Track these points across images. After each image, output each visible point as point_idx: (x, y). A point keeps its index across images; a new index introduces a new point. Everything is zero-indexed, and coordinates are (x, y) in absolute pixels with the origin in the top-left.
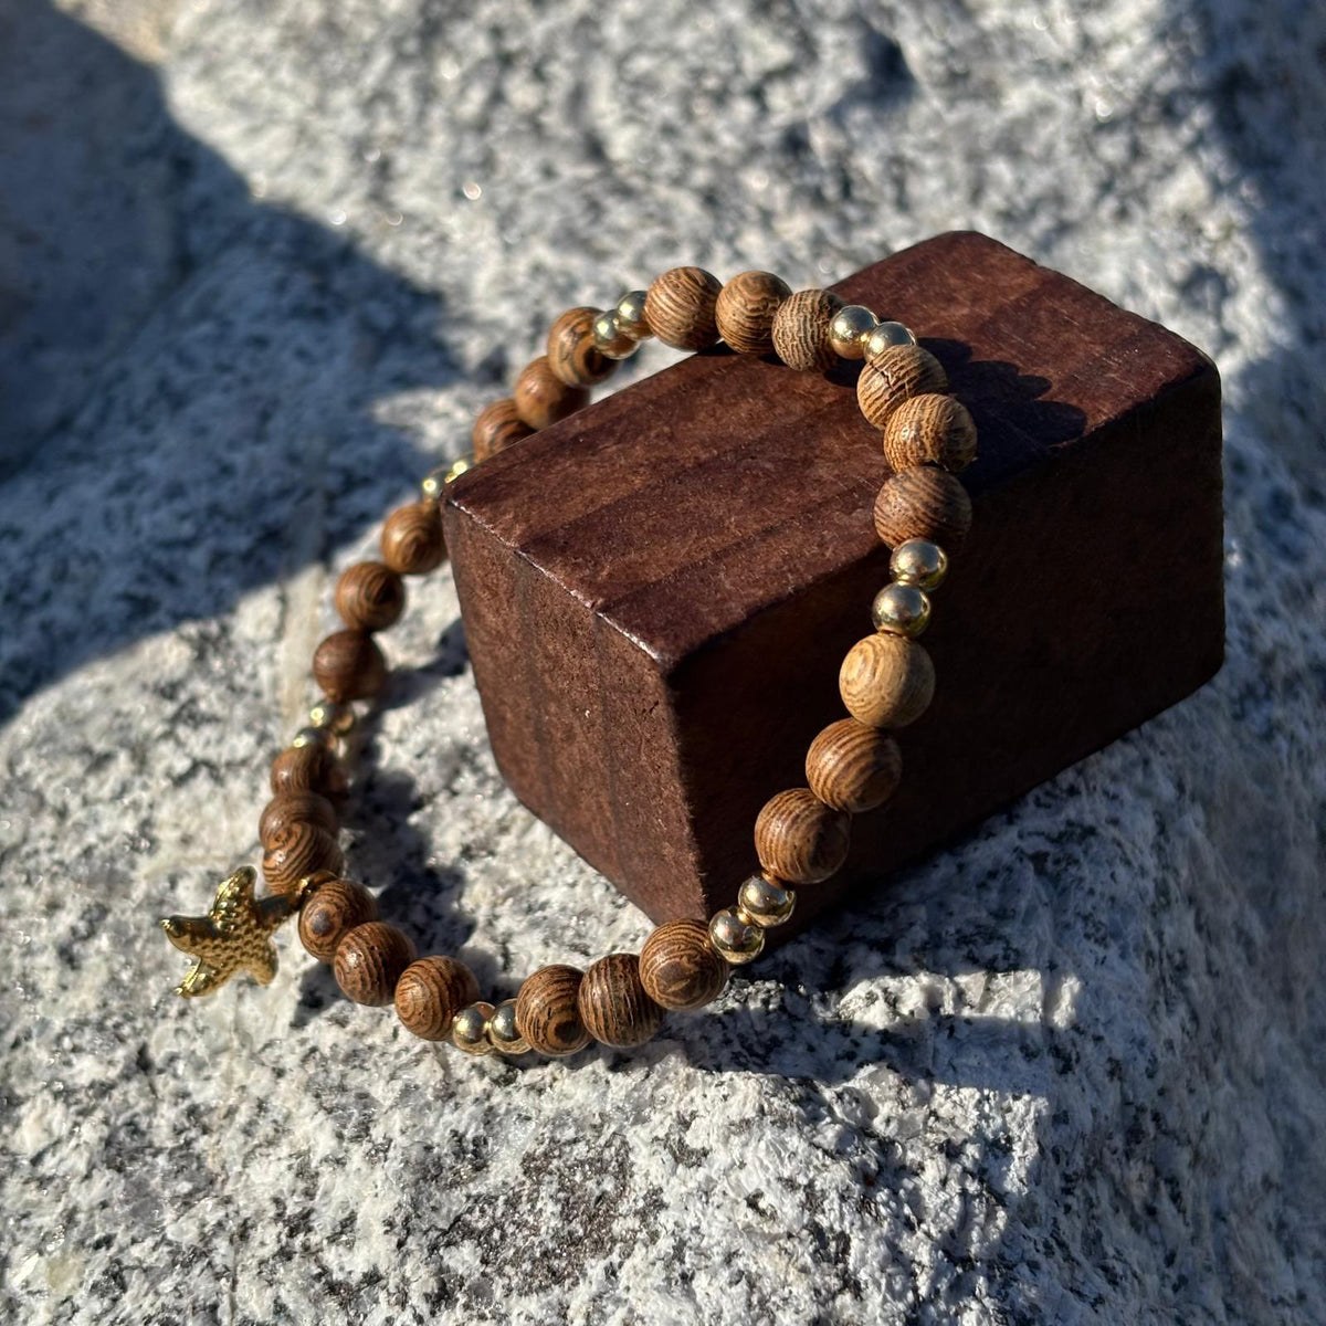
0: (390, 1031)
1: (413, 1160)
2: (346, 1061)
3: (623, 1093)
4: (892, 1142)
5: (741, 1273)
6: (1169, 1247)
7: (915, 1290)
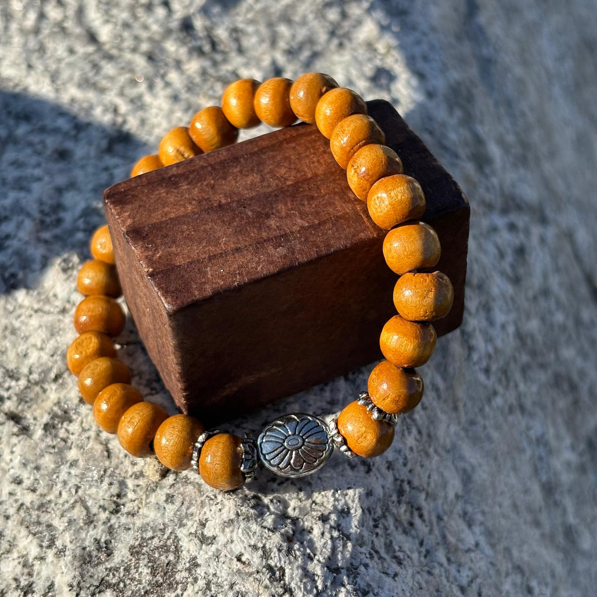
0: (57, 493)
1: (78, 555)
2: (39, 508)
3: (172, 513)
4: (298, 519)
5: (238, 592)
6: (421, 538)
7: (317, 588)
